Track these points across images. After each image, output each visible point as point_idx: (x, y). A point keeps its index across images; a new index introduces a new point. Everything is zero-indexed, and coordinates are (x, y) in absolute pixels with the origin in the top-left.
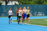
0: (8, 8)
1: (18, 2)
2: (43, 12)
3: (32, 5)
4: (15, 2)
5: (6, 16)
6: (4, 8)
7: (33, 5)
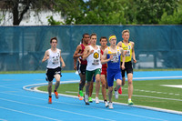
0: (23, 36)
1: (63, 15)
2: (160, 54)
3: (116, 27)
4: (50, 14)
5: (14, 70)
6: (9, 38)
7: (121, 25)
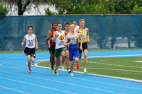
0: (26, 24)
4: (47, 6)
7: (102, 15)
